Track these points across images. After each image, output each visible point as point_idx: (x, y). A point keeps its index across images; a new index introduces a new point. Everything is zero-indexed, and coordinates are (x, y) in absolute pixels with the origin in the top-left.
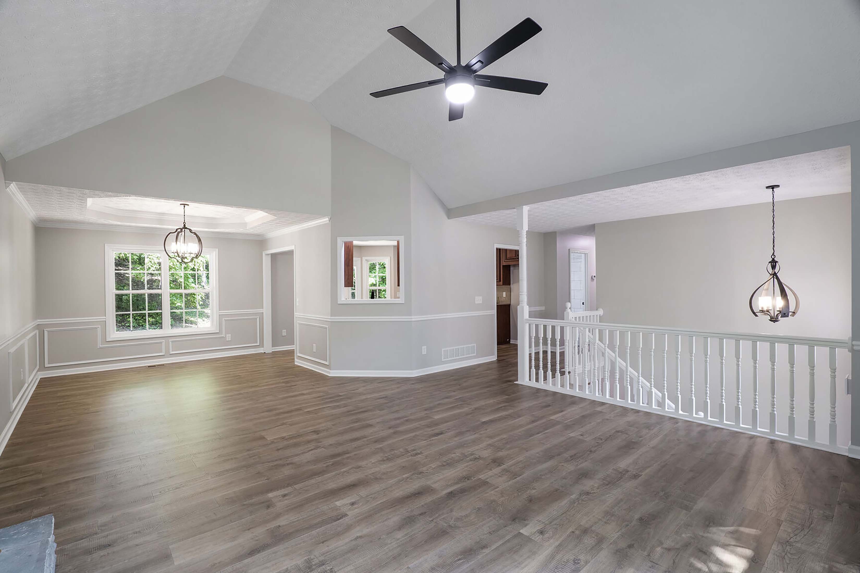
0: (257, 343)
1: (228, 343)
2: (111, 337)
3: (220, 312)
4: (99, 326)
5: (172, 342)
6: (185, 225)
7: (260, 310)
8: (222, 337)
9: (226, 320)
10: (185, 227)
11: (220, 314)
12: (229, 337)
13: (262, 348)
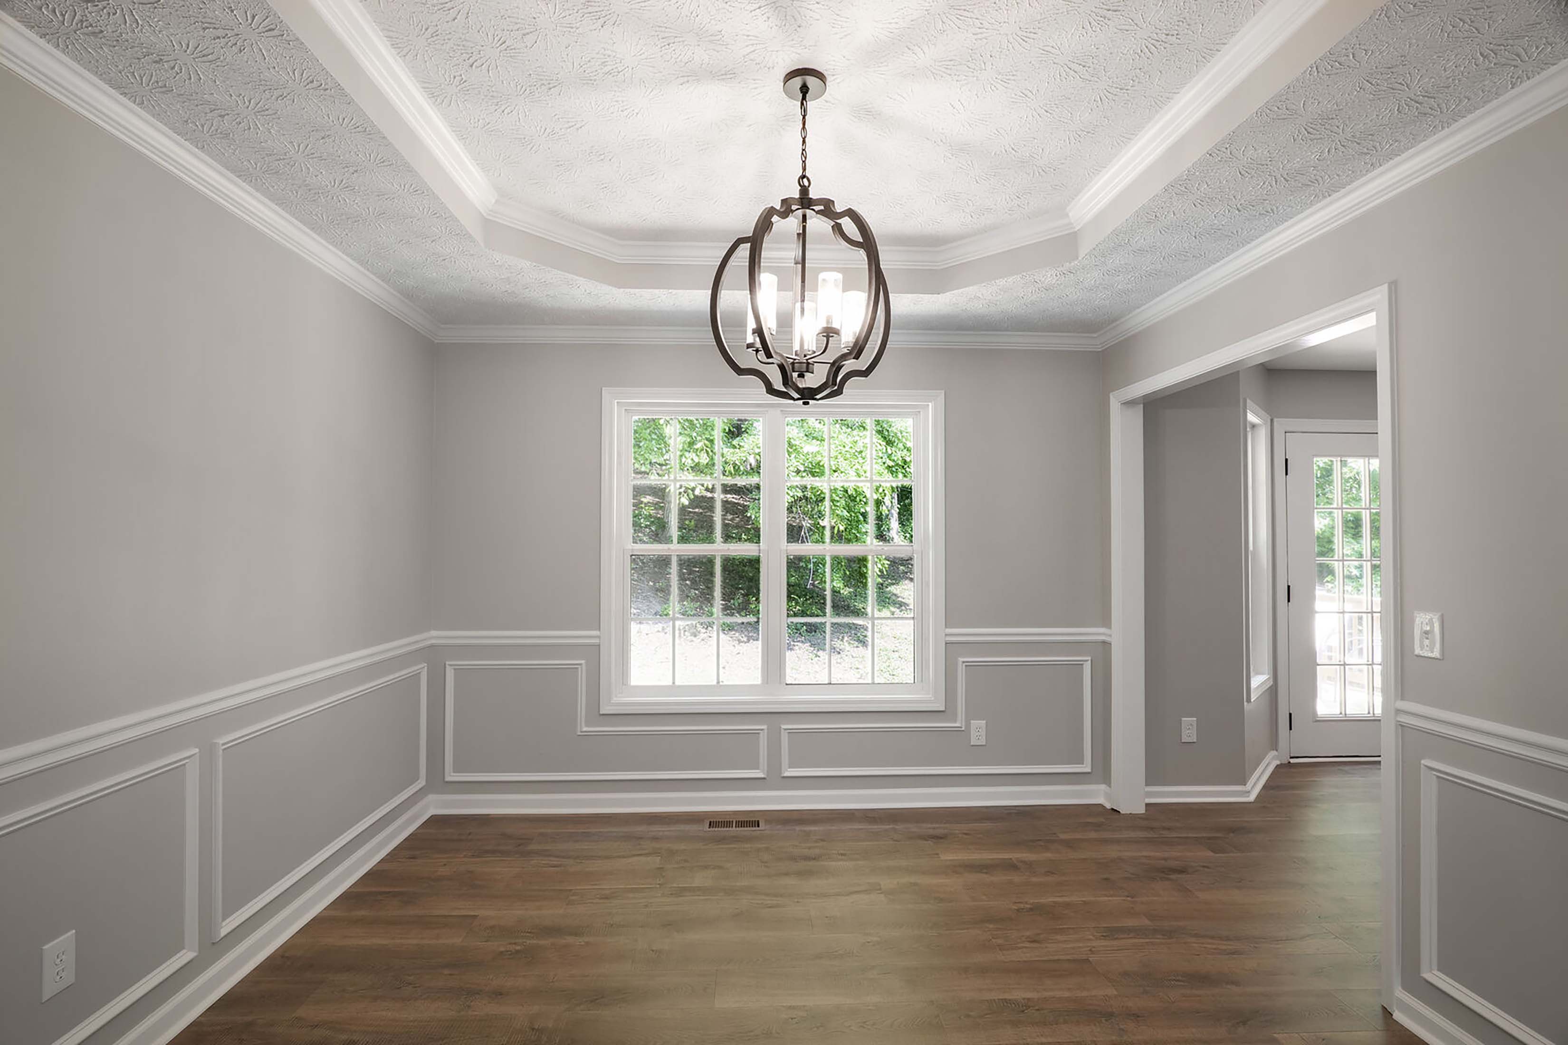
0: (1081, 761)
1: (978, 754)
2: (615, 700)
3: (949, 631)
4: (583, 662)
5: (791, 733)
6: (804, 191)
7: (1094, 633)
8: (957, 731)
9: (969, 666)
10: (805, 201)
11: (949, 639)
12: (978, 731)
13: (1103, 787)
